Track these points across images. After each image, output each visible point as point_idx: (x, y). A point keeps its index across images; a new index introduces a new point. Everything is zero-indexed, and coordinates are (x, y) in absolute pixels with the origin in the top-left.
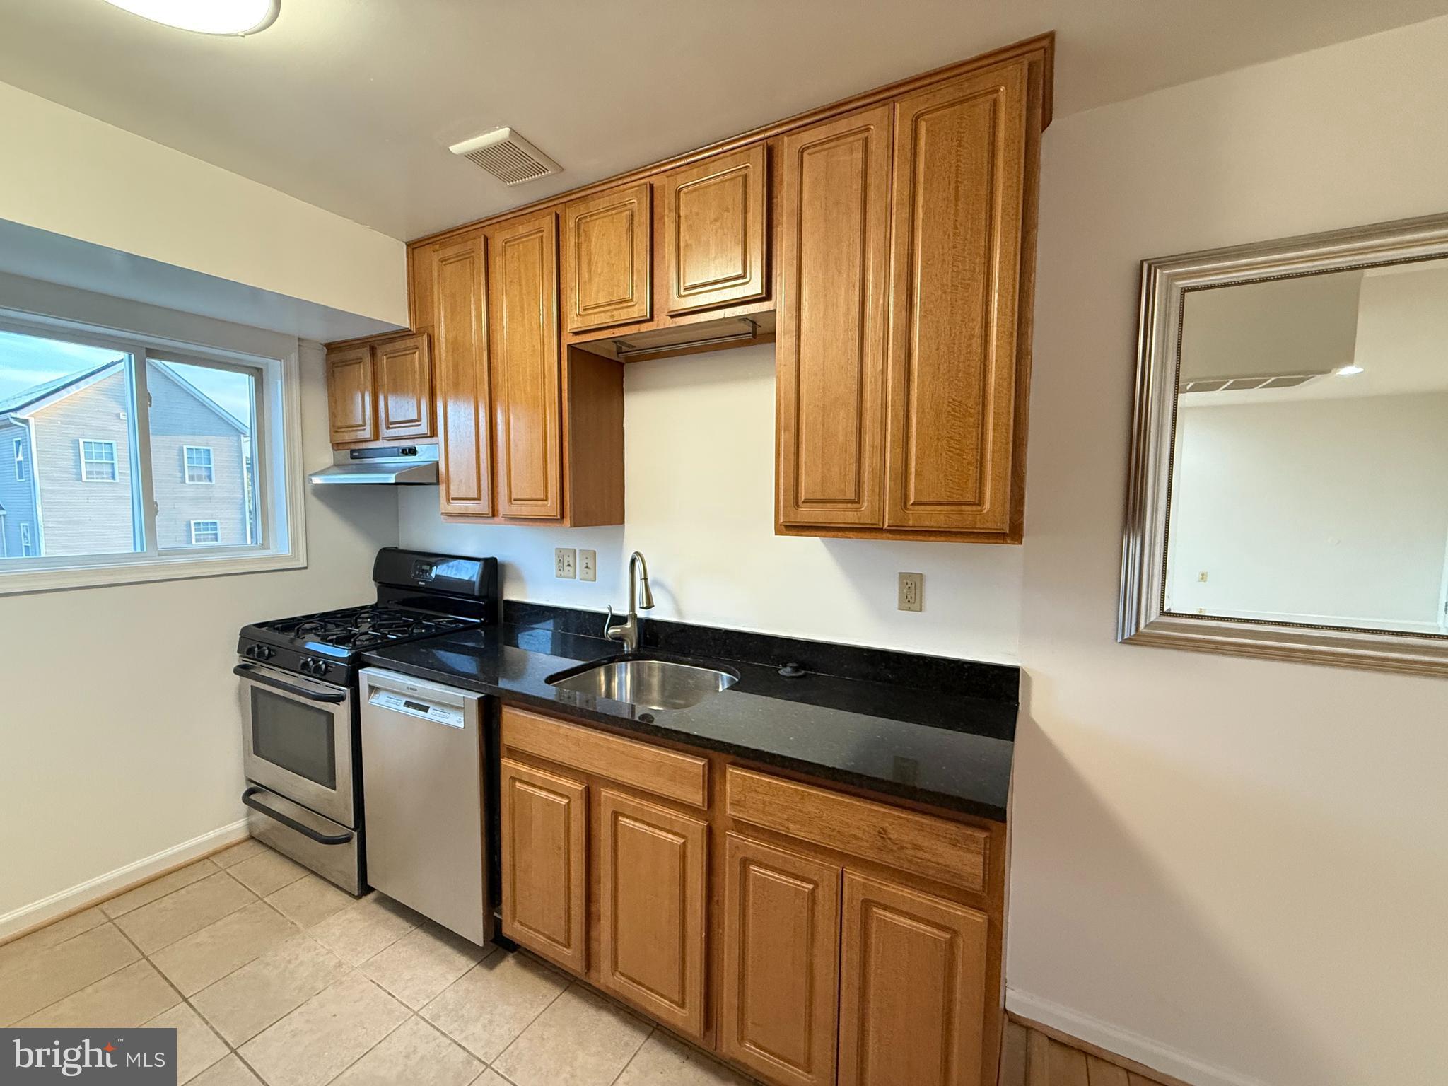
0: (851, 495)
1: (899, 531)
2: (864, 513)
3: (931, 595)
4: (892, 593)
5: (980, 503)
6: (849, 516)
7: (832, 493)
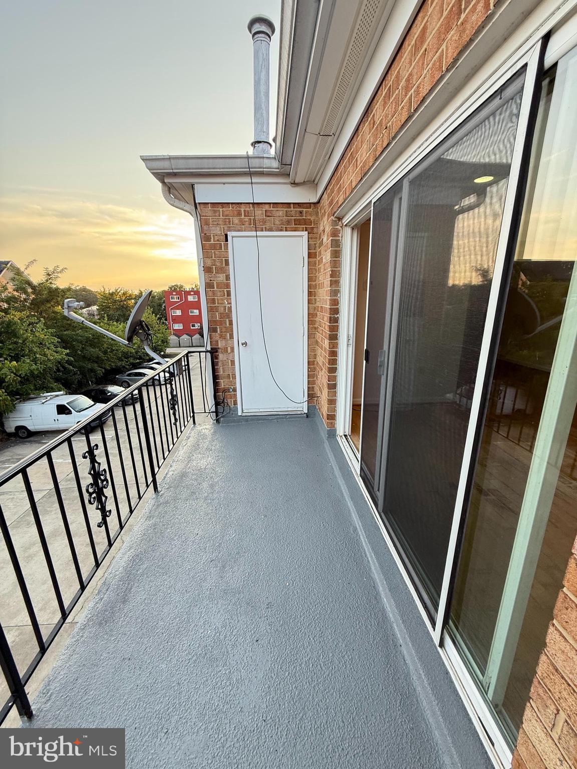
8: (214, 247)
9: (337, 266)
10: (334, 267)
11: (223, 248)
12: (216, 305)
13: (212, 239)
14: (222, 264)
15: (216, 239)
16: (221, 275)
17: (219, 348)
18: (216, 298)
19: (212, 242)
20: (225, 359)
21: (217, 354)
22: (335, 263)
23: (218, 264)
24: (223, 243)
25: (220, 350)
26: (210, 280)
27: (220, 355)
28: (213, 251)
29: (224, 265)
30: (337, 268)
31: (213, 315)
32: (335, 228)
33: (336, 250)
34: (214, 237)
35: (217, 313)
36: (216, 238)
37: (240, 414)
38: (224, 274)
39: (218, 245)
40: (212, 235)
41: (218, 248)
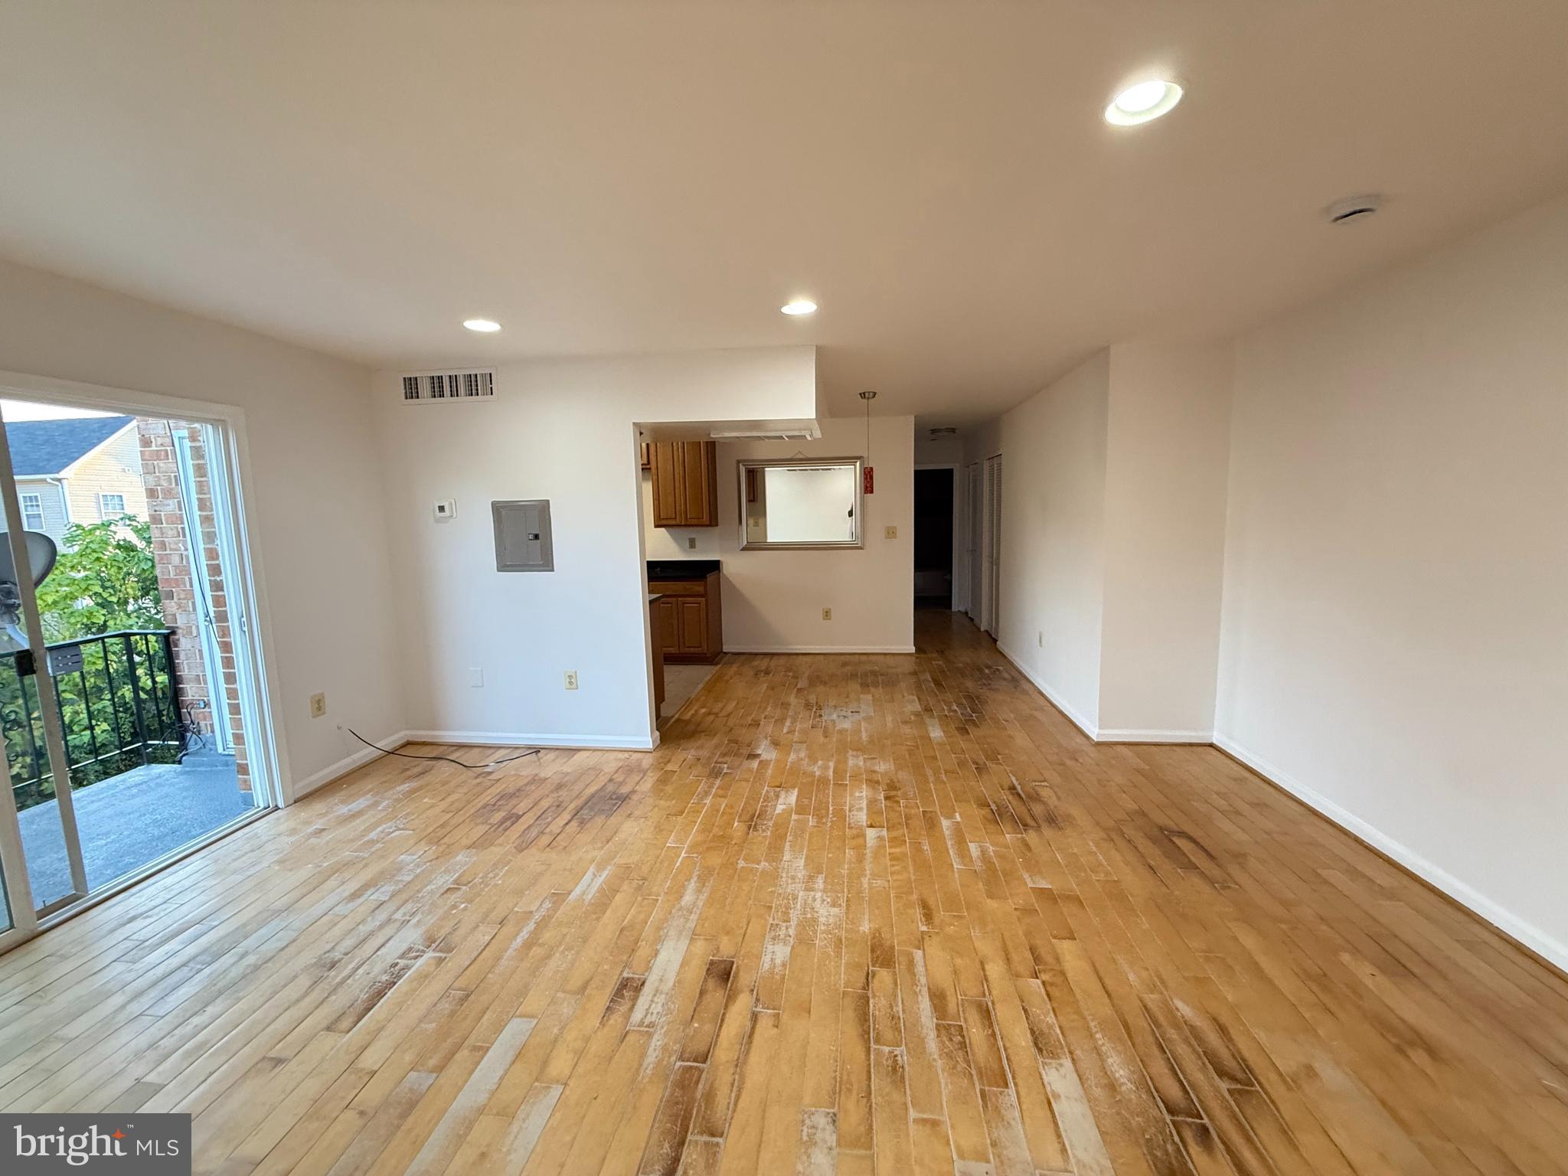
0: (674, 516)
1: (686, 526)
2: (678, 522)
3: (697, 544)
4: (687, 544)
5: (703, 518)
6: (674, 523)
7: (669, 516)
8: (157, 455)
9: (205, 492)
10: (201, 494)
11: (170, 457)
12: (168, 552)
13: (153, 444)
14: (171, 484)
15: (159, 443)
16: (170, 502)
17: (177, 627)
18: (166, 540)
19: (154, 448)
20: (189, 647)
21: (177, 637)
22: (201, 486)
23: (165, 484)
24: (169, 448)
25: (179, 631)
26: (155, 511)
27: (181, 639)
28: (155, 462)
29: (174, 485)
30: (205, 494)
31: (164, 570)
32: (191, 428)
33: (199, 464)
34: (156, 440)
35: (170, 566)
36: (160, 441)
37: (220, 750)
38: (176, 500)
39: (163, 453)
40: (152, 437)
41: (162, 458)
